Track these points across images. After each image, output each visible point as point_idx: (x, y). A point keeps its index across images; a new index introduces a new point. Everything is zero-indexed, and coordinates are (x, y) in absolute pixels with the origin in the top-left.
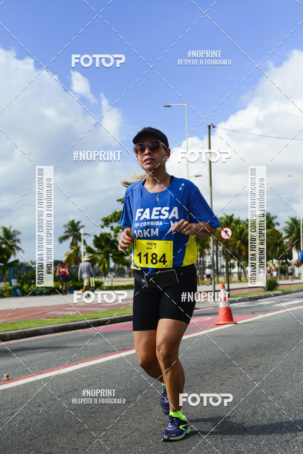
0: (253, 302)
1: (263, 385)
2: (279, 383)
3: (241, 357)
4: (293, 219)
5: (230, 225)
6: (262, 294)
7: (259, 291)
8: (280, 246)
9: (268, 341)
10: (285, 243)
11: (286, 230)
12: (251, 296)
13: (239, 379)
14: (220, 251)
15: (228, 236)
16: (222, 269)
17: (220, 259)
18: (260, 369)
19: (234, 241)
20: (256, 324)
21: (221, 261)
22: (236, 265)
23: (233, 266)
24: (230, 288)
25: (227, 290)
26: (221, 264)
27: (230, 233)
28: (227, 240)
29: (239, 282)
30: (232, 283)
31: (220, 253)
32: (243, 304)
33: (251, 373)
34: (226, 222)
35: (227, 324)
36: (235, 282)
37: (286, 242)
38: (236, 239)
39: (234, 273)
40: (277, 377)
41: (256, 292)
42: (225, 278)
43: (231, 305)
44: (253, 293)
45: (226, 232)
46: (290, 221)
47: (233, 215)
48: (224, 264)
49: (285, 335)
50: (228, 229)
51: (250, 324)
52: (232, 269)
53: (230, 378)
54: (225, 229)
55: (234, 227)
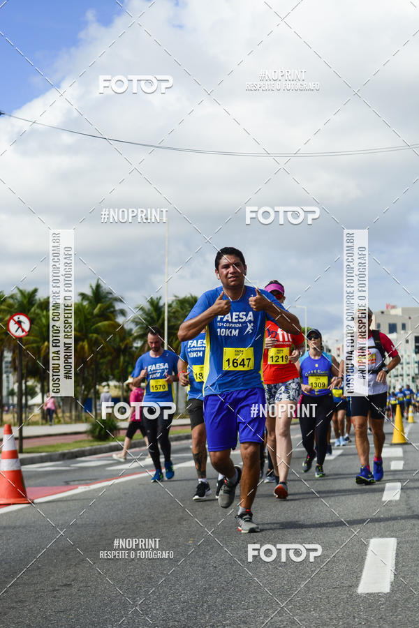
0: (68, 462)
1: (78, 620)
2: (109, 616)
3: (39, 568)
4: (152, 302)
5: (29, 310)
6: (87, 447)
7: (81, 441)
8: (124, 355)
9: (91, 537)
10: (134, 349)
11: (137, 324)
12: (66, 450)
13: (31, 611)
14: (6, 362)
15: (23, 331)
16: (10, 398)
17: (8, 377)
18: (74, 590)
19: (35, 342)
20: (71, 503)
21: (8, 382)
22: (38, 389)
23: (31, 392)
24: (25, 434)
25: (16, 439)
26: (8, 388)
27: (26, 325)
28: (20, 339)
29: (42, 424)
30: (28, 425)
31: (7, 367)
32: (48, 466)
33: (55, 597)
34: (21, 304)
35: (13, 504)
36: (35, 423)
37: (136, 348)
38: (38, 339)
39: (34, 405)
40: (106, 605)
41: (76, 442)
42: (16, 416)
43: (25, 468)
44: (68, 444)
45: (19, 323)
46: (147, 306)
47: (36, 291)
48: (16, 387)
49: (126, 524)
50: (23, 318)
51: (60, 504)
52: (29, 398)
53: (13, 608)
54: (16, 318)
55: (38, 315)
